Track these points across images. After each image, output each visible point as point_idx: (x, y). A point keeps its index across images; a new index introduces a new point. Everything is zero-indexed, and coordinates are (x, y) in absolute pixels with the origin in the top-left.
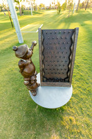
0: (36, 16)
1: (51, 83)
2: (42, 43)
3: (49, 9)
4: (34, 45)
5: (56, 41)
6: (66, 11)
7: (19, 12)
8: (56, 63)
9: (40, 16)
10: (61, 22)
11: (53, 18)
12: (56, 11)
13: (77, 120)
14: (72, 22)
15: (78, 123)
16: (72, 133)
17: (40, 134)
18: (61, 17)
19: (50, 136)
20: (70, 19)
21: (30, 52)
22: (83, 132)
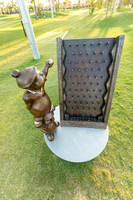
0: (58, 19)
1: (76, 122)
2: (63, 62)
3: (77, 8)
4: (50, 65)
5: (84, 58)
6: (102, 10)
7: (34, 13)
8: (84, 93)
9: (64, 19)
10: (95, 26)
11: (83, 21)
12: (87, 11)
13: (113, 175)
14: (111, 26)
15: (116, 179)
16: (106, 194)
17: (58, 192)
18: (94, 19)
19: (73, 195)
20: (108, 23)
21: (42, 78)
22: (122, 194)
